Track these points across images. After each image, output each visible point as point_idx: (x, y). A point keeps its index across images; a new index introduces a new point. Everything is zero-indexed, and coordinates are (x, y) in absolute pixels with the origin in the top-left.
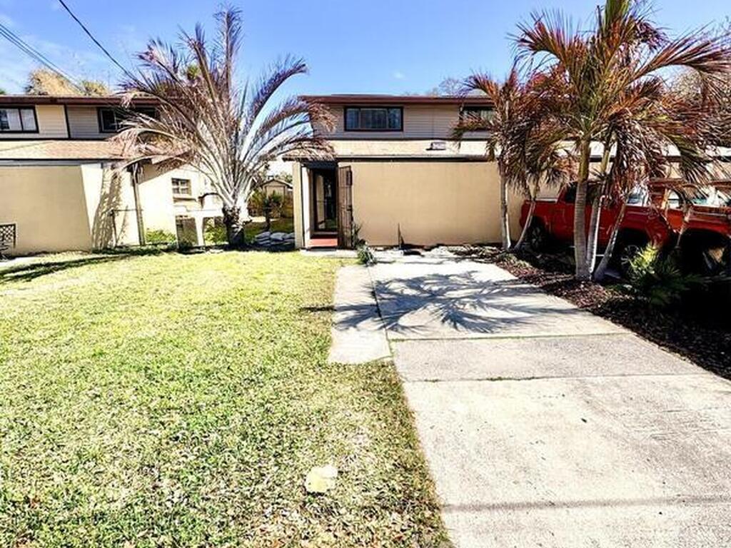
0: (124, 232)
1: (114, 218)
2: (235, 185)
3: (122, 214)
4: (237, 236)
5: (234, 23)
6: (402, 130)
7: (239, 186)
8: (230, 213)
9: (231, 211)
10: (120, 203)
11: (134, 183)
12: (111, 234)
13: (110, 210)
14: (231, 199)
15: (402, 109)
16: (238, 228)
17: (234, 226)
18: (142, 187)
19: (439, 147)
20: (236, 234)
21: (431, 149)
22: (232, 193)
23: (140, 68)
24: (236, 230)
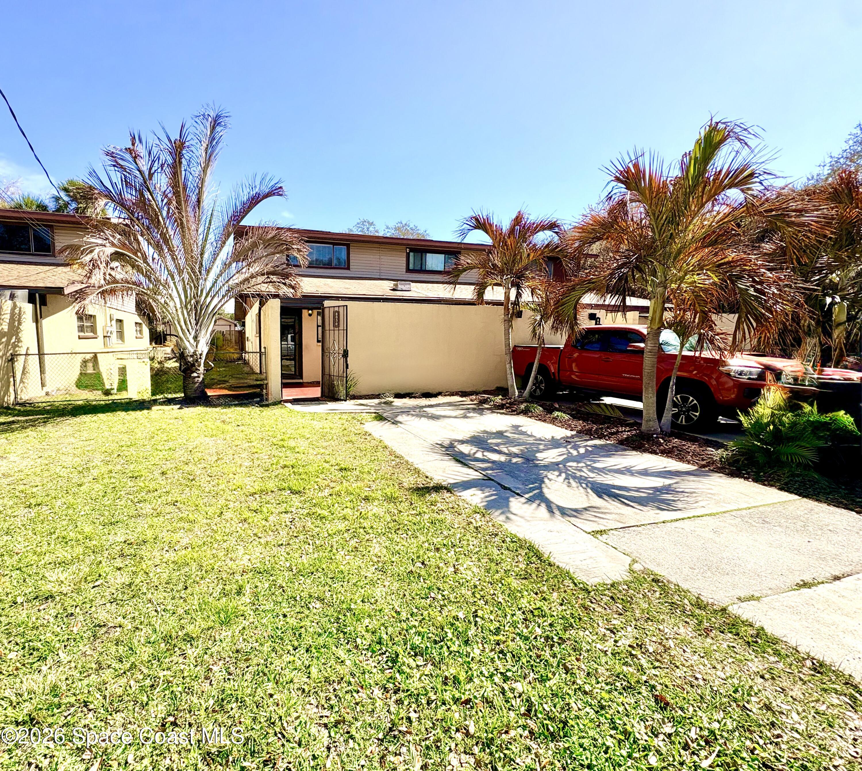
0: (24, 383)
1: (13, 364)
2: (197, 324)
3: (21, 359)
4: (198, 387)
5: (218, 129)
6: (348, 268)
7: (201, 326)
8: (190, 359)
9: (192, 356)
10: (20, 344)
11: (37, 319)
12: (9, 386)
13: (8, 354)
14: (192, 341)
15: (348, 246)
16: (199, 377)
17: (195, 375)
18: (46, 323)
19: (404, 289)
20: (197, 385)
21: (394, 290)
22: (193, 333)
23: (109, 168)
24: (197, 379)
